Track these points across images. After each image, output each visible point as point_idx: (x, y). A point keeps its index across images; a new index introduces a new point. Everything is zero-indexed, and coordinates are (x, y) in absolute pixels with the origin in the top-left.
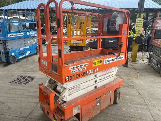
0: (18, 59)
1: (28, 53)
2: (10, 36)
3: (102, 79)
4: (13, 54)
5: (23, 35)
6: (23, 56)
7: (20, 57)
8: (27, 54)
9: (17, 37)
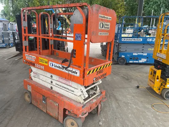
0: (127, 62)
1: (143, 60)
2: (124, 40)
3: (59, 85)
4: (123, 56)
5: (141, 41)
6: (134, 62)
7: (131, 62)
8: (140, 61)
9: (133, 42)
